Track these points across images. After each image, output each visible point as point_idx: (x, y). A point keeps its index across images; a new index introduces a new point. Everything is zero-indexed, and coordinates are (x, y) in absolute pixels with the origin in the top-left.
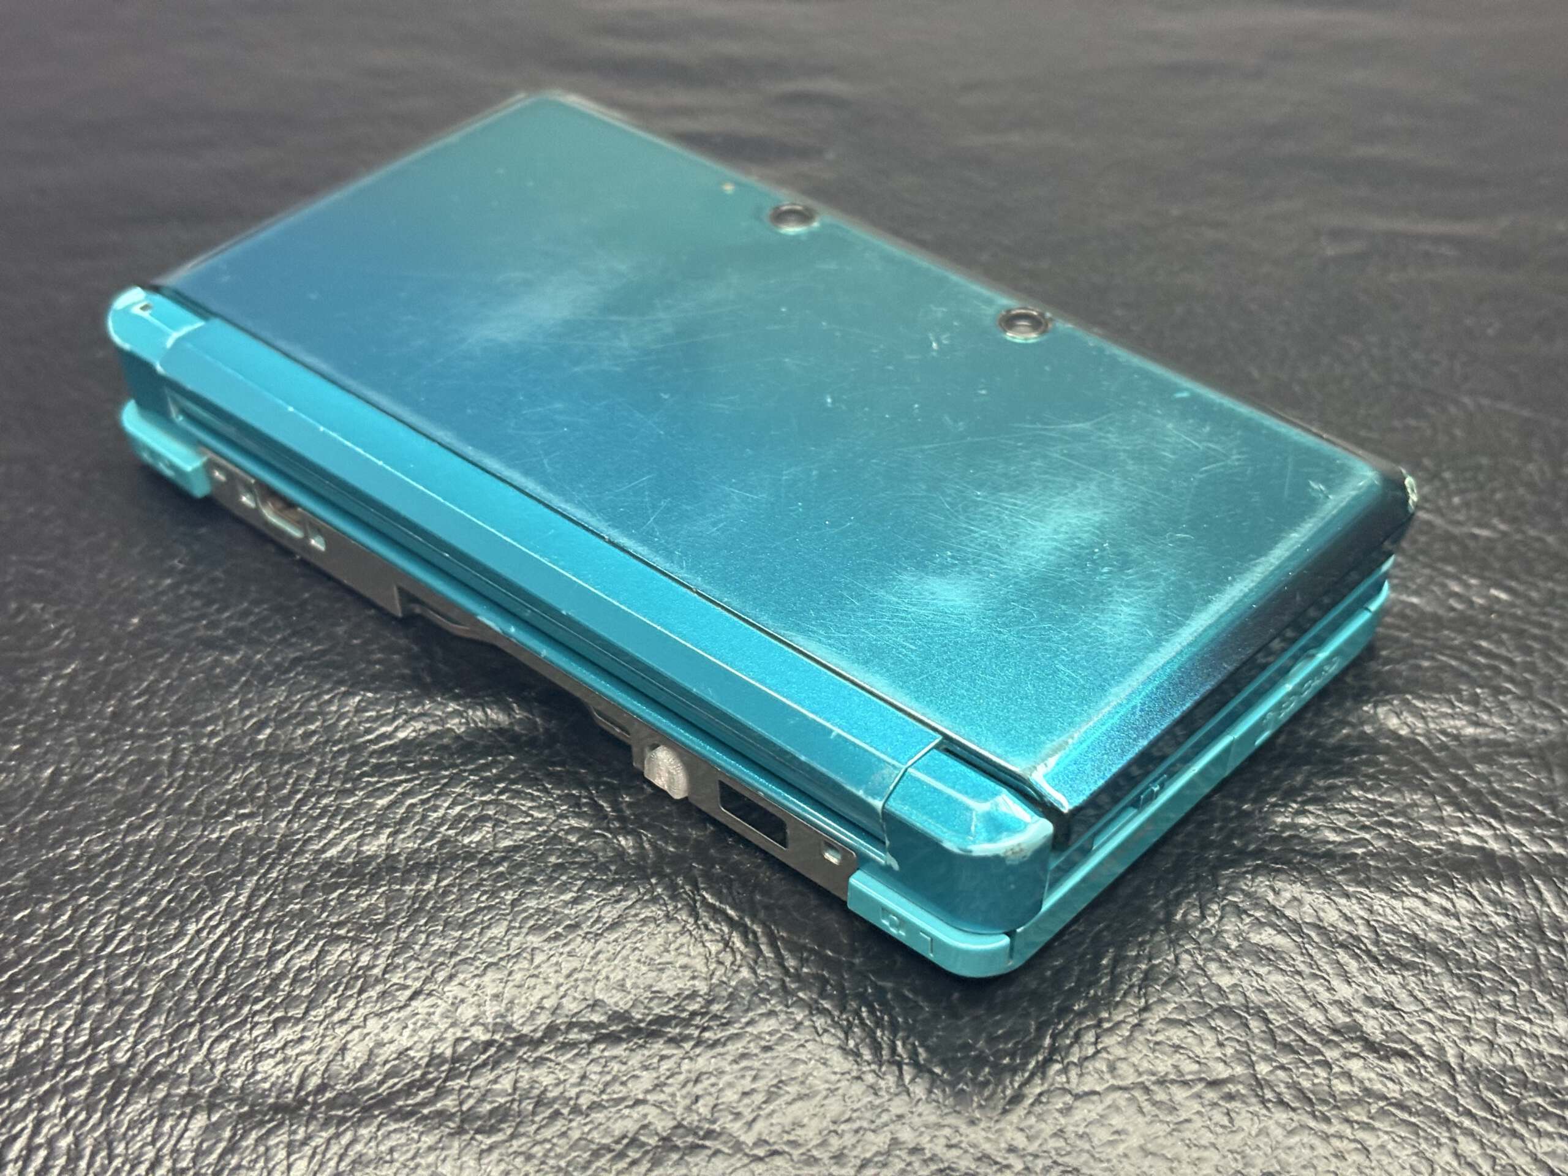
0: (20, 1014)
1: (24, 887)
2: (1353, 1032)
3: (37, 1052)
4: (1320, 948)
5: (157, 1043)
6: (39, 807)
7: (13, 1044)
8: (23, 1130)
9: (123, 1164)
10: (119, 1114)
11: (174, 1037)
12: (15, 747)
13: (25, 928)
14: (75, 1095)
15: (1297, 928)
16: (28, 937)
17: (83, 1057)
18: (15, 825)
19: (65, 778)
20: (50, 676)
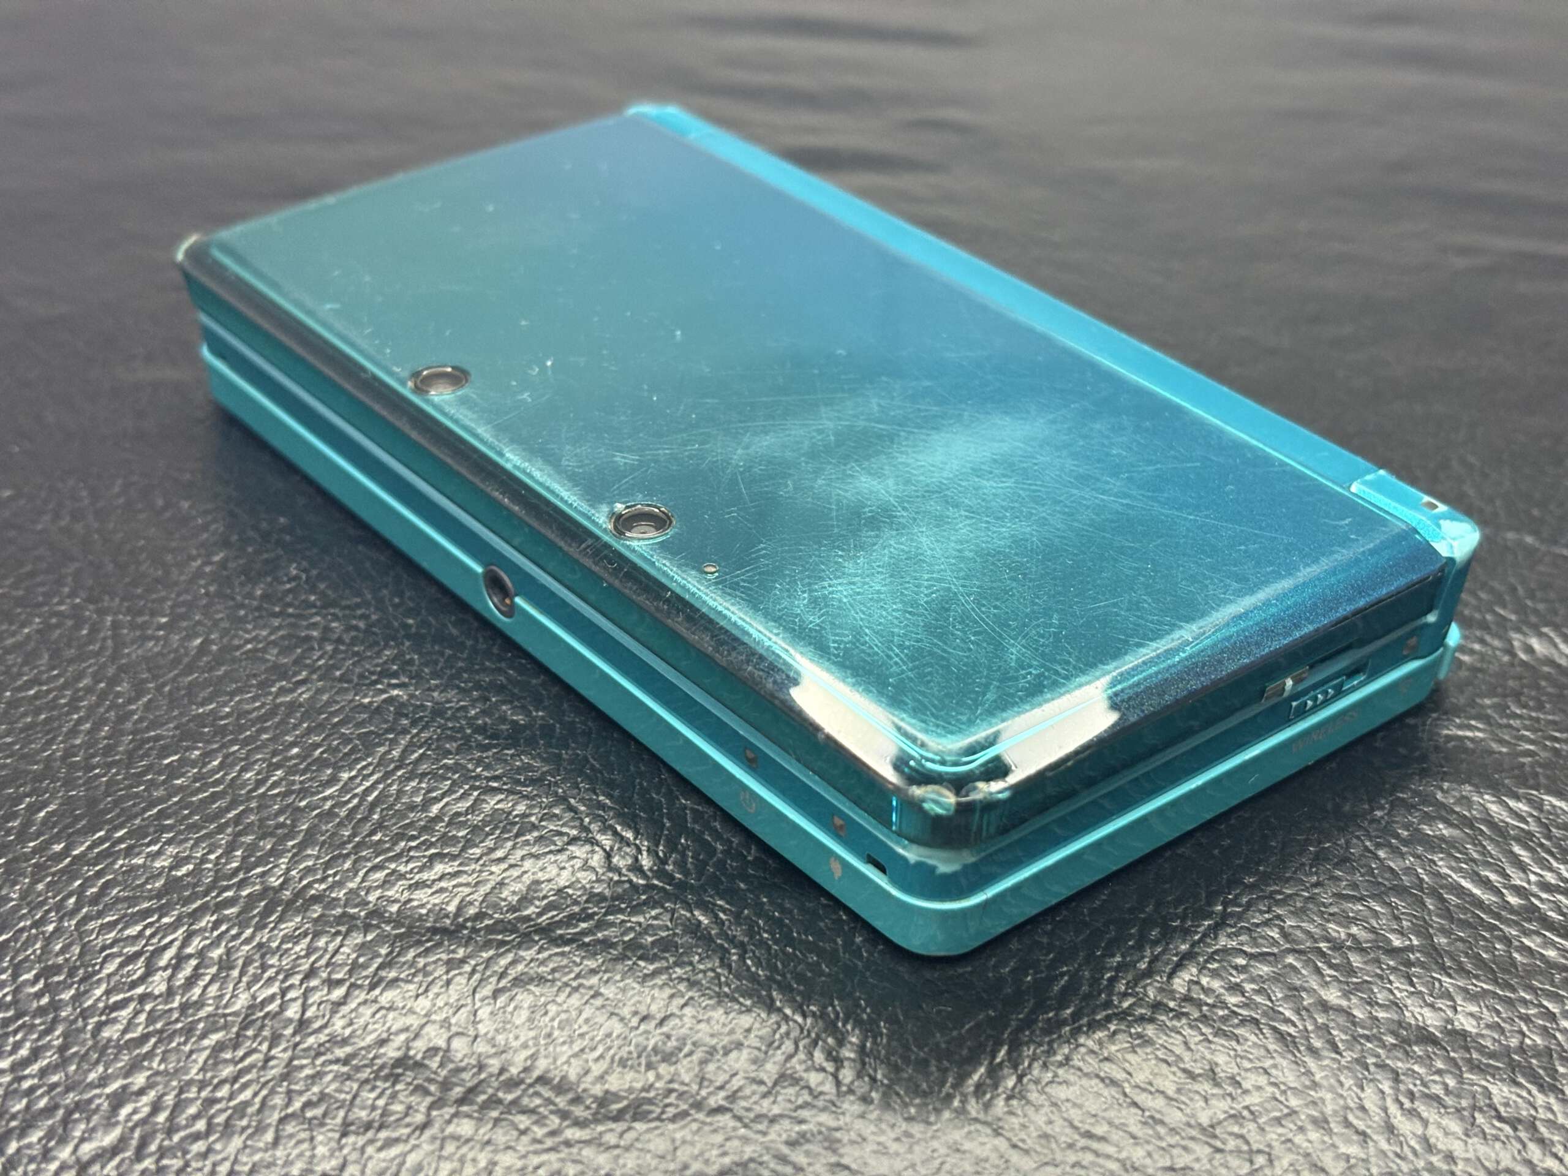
0: (169, 842)
1: (173, 736)
2: (1530, 912)
3: (187, 875)
4: (1491, 839)
5: (309, 870)
6: (189, 669)
7: (163, 867)
8: (172, 942)
9: (277, 973)
10: (272, 929)
11: (327, 865)
12: (164, 620)
13: (173, 771)
14: (227, 912)
15: (1469, 823)
16: (178, 778)
17: (235, 880)
18: (164, 685)
19: (214, 648)
20: (199, 562)
